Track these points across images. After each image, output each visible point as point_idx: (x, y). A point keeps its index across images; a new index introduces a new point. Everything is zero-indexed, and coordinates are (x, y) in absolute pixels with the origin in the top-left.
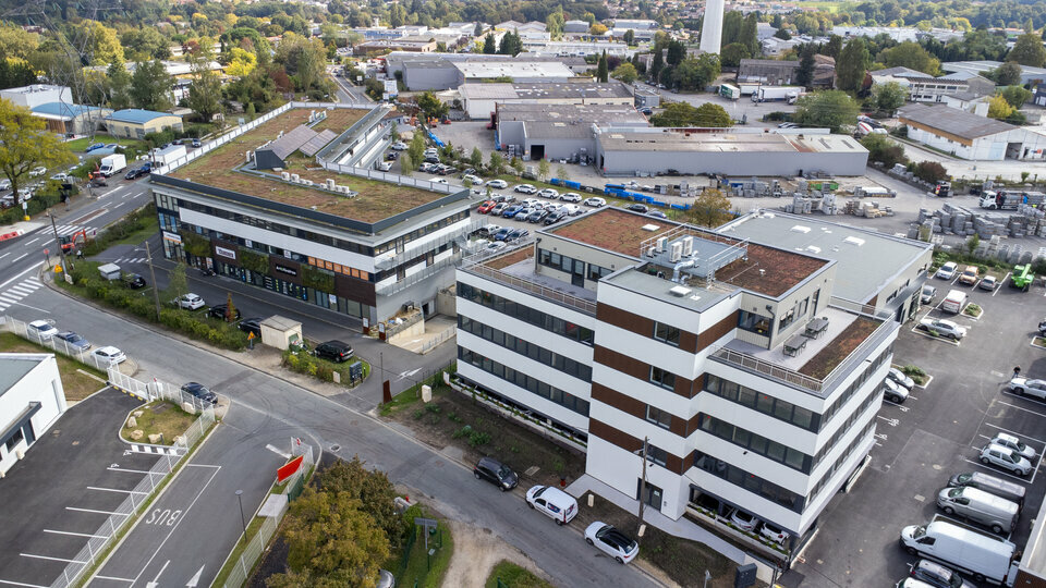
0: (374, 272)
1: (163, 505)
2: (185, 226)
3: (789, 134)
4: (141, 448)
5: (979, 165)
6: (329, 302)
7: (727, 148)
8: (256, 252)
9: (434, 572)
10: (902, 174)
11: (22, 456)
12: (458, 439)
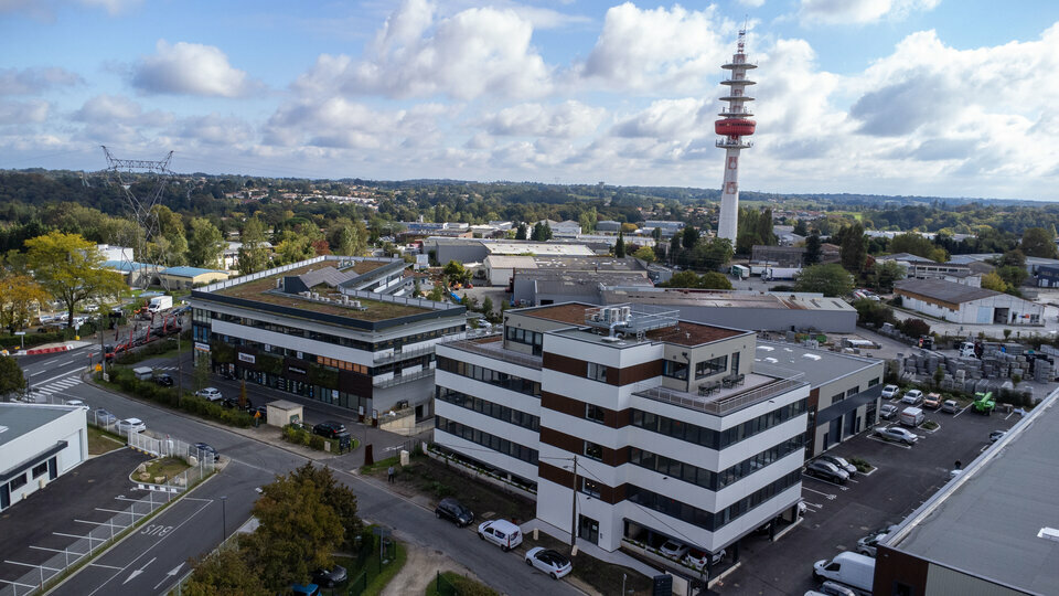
0: (372, 366)
1: (157, 522)
2: (215, 335)
3: (784, 296)
4: (147, 487)
5: (964, 327)
6: (332, 398)
7: (721, 304)
8: (273, 355)
9: (385, 574)
10: (890, 332)
11: (44, 486)
12: (425, 491)
